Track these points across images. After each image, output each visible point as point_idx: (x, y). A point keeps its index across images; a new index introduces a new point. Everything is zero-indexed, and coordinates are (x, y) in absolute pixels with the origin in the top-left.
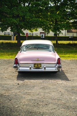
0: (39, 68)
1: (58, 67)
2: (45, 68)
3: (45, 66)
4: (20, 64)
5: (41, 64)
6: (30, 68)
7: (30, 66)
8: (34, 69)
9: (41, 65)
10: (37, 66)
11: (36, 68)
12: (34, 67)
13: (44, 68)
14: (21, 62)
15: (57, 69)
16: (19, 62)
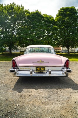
0: (42, 73)
1: (67, 71)
2: (50, 73)
3: (50, 70)
4: (19, 67)
5: (44, 67)
6: (31, 73)
7: (31, 70)
8: (36, 73)
9: (45, 69)
10: (41, 70)
11: (39, 73)
12: (36, 71)
13: (48, 72)
14: (20, 65)
15: (65, 74)
16: (18, 65)
